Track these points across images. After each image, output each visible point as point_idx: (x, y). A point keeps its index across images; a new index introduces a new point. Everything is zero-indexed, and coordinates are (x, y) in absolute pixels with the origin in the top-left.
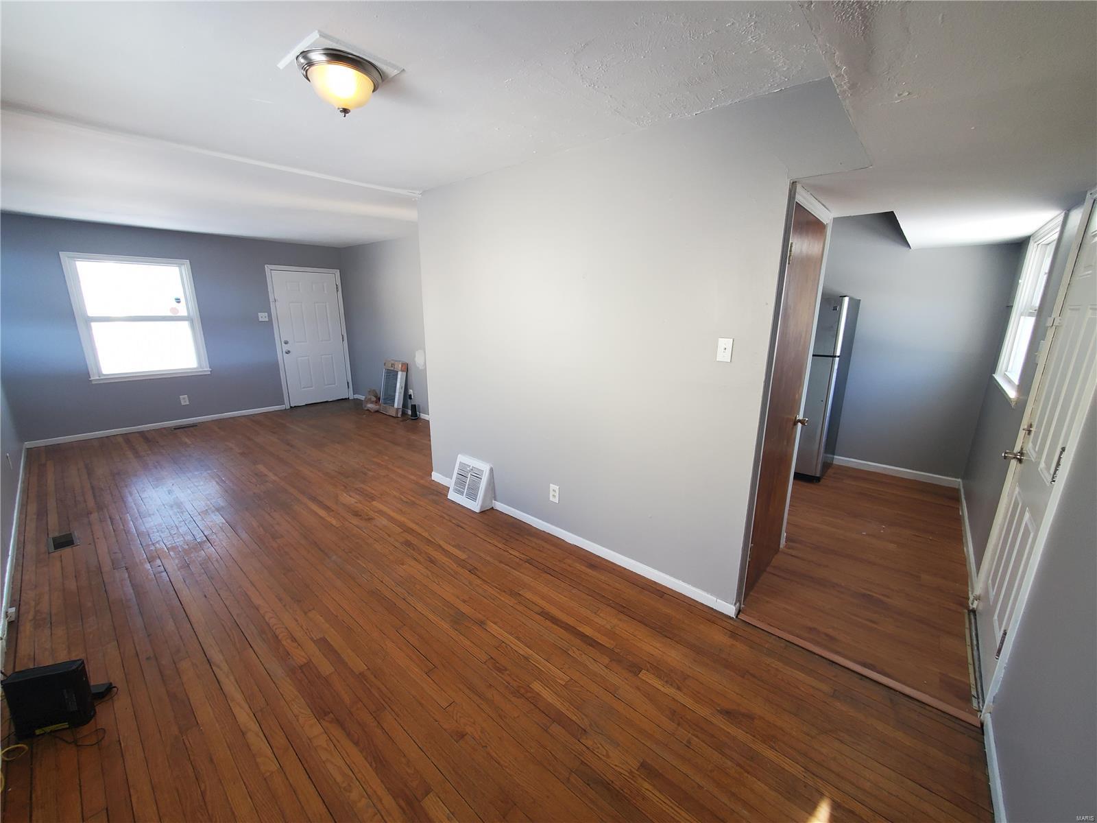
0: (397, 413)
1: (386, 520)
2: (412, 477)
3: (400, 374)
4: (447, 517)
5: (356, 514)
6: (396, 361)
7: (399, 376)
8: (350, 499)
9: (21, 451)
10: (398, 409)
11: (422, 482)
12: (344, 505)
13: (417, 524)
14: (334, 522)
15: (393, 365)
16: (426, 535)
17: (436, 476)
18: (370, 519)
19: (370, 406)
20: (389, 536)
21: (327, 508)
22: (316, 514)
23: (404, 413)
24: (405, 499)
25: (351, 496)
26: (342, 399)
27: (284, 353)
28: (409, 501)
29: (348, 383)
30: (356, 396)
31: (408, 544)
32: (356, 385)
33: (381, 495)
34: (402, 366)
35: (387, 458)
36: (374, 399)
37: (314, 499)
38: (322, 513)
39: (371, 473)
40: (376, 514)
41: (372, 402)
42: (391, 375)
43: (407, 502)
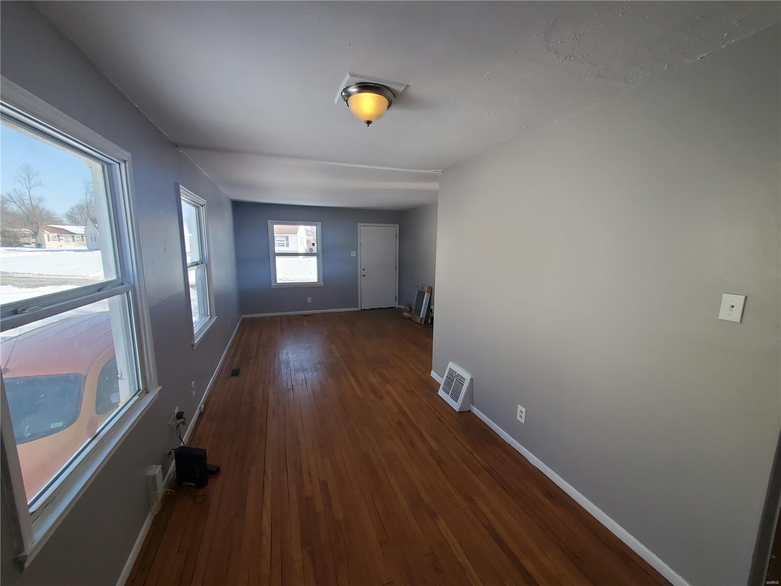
0: (421, 321)
1: (391, 402)
2: (418, 372)
3: (426, 294)
4: (433, 410)
5: (374, 392)
6: (425, 285)
7: (426, 296)
8: (374, 379)
9: (239, 319)
10: (422, 318)
11: (423, 376)
12: (369, 383)
14: (360, 394)
15: (422, 288)
16: (413, 420)
17: (434, 374)
18: (381, 398)
19: (405, 314)
20: (389, 414)
21: (358, 382)
22: (352, 386)
23: (426, 322)
24: (408, 388)
25: (375, 377)
26: (391, 307)
27: (362, 276)
28: (410, 390)
29: (396, 297)
30: (400, 306)
31: (399, 424)
32: (401, 297)
33: (394, 381)
34: (428, 289)
35: (405, 353)
36: (408, 309)
38: (355, 385)
39: (392, 363)
40: (387, 395)
41: (407, 312)
42: (421, 294)
43: (408, 390)
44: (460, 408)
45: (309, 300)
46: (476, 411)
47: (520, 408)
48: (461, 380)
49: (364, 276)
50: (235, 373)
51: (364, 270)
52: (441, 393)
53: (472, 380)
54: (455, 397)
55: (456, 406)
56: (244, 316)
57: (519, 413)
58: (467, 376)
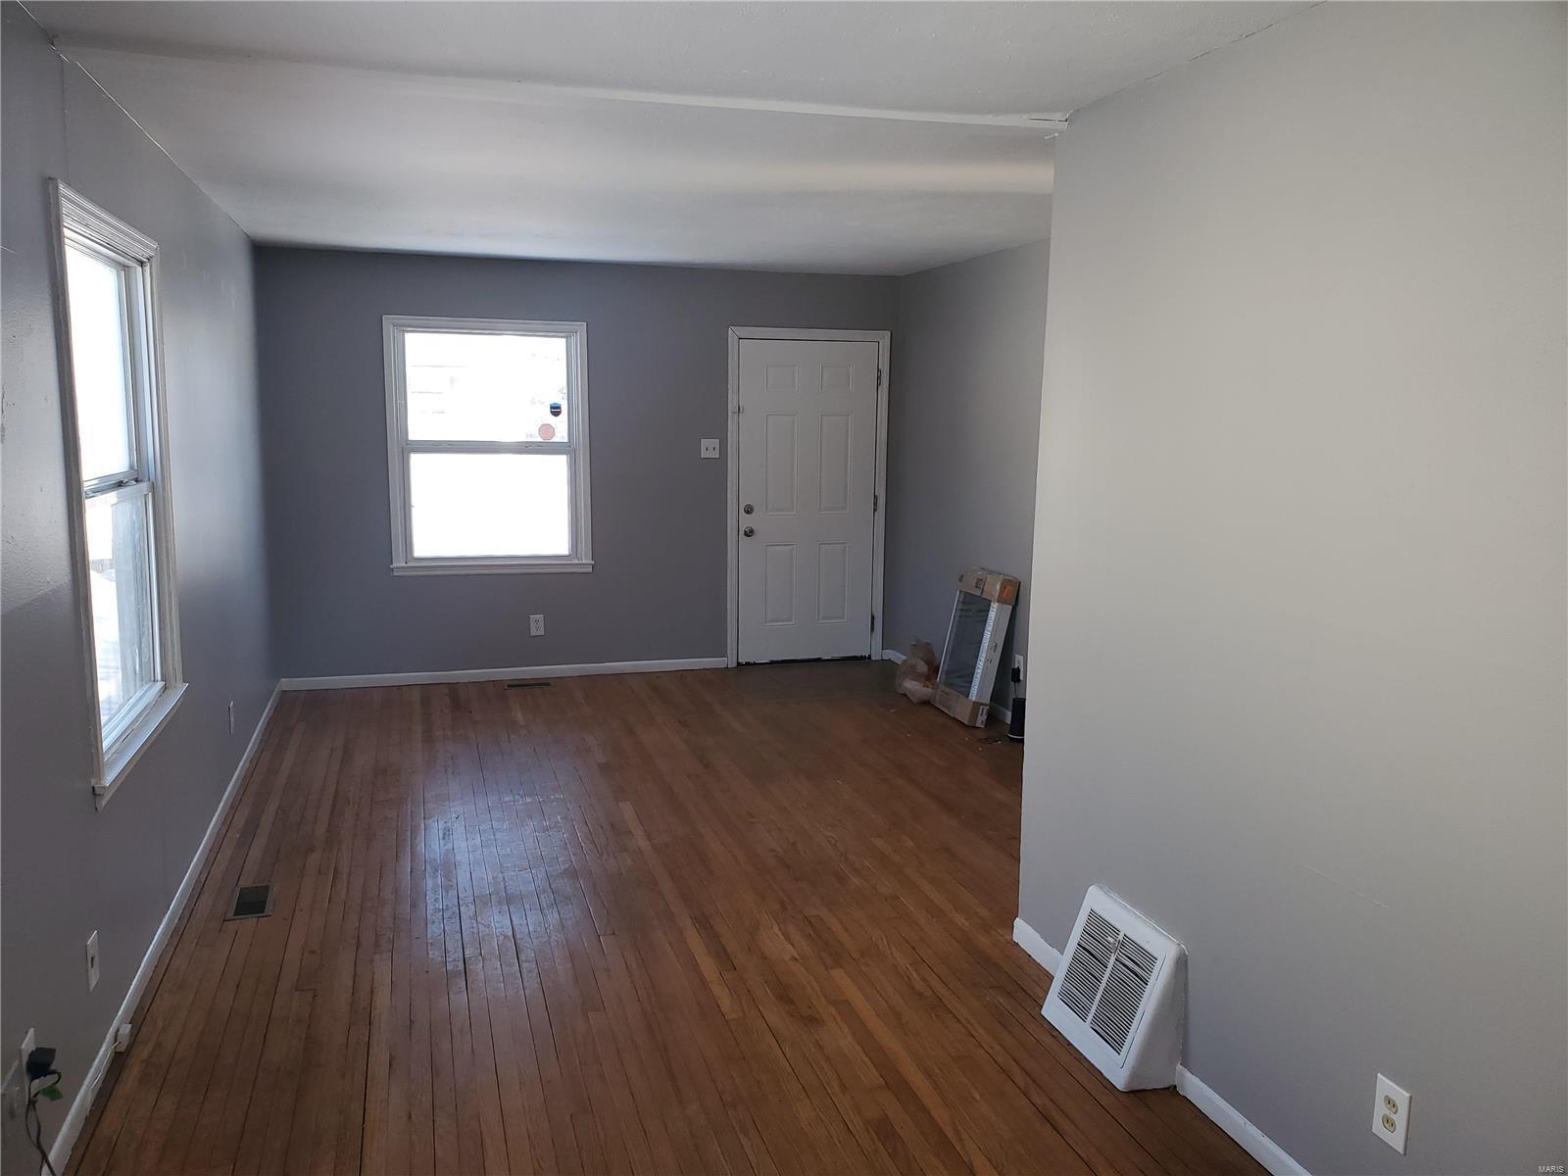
0: (974, 715)
1: (850, 1038)
2: (960, 920)
3: (994, 606)
4: (1020, 1078)
5: (785, 995)
6: (991, 573)
7: (992, 615)
8: (781, 945)
9: (269, 695)
10: (976, 705)
11: (983, 940)
12: (764, 957)
13: (928, 1074)
14: (726, 1002)
15: (980, 584)
16: (941, 1115)
17: (1024, 933)
18: (812, 1021)
19: (912, 686)
20: (844, 1087)
21: (723, 957)
22: (696, 968)
23: (993, 718)
24: (919, 985)
25: (788, 938)
26: (854, 658)
27: (742, 533)
28: (929, 993)
29: (873, 617)
30: (889, 655)
31: (884, 1130)
32: (891, 619)
33: (862, 956)
34: (1003, 588)
35: (910, 844)
36: (922, 668)
37: (703, 922)
38: (708, 967)
39: (856, 881)
40: (833, 1010)
41: (917, 677)
42: (974, 609)
43: (920, 995)
44: (1134, 1075)
45: (537, 625)
46: (1197, 1089)
47: (1385, 1085)
48: (1138, 963)
49: (749, 533)
50: (251, 903)
51: (749, 510)
52: (1055, 1010)
53: (1182, 963)
54: (1113, 1033)
55: (1116, 1066)
56: (286, 684)
57: (1380, 1110)
58: (1163, 947)
